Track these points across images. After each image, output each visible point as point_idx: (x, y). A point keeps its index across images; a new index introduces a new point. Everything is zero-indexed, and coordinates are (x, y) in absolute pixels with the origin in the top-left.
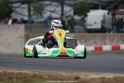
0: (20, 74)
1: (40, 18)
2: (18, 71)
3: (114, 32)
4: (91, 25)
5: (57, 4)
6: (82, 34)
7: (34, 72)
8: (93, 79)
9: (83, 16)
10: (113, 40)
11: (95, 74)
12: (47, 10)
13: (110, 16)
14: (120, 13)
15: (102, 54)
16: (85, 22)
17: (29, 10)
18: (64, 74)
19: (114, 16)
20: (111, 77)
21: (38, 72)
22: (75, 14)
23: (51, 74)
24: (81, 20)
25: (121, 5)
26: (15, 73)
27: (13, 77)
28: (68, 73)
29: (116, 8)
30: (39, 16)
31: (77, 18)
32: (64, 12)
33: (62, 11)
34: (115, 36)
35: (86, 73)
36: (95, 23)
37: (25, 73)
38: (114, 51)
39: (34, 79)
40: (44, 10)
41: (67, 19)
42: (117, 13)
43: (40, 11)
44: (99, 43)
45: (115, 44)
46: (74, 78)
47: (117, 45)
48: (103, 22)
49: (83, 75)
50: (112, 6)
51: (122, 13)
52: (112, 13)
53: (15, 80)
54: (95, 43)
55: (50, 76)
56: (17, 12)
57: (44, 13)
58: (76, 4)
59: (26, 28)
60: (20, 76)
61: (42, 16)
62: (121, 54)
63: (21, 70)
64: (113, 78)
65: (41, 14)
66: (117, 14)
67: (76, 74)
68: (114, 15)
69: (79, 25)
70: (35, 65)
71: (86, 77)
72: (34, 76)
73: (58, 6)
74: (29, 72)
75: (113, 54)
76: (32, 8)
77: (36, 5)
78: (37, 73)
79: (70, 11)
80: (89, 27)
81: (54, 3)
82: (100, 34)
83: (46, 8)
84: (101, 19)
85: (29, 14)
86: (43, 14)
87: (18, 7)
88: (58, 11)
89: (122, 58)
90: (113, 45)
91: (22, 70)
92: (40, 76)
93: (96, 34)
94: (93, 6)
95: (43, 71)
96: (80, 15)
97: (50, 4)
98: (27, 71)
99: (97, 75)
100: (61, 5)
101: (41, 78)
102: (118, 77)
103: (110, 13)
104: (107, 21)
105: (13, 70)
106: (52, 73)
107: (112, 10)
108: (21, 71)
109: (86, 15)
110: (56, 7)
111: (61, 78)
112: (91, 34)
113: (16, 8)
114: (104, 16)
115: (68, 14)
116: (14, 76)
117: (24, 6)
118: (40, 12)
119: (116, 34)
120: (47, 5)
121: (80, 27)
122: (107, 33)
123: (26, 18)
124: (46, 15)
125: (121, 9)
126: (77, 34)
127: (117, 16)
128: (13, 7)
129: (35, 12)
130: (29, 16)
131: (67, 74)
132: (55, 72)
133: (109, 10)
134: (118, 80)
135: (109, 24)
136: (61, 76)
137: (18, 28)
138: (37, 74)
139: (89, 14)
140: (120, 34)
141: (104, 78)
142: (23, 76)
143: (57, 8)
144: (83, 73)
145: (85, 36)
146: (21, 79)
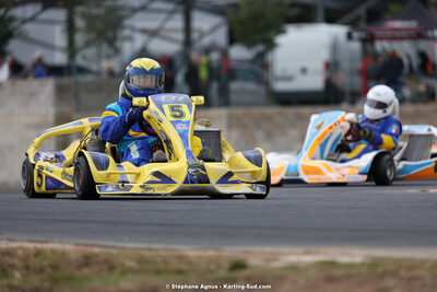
0: (38, 253)
1: (108, 57)
2: (31, 245)
4: (289, 78)
5: (170, 6)
6: (256, 111)
7: (86, 245)
8: (294, 268)
9: (260, 48)
11: (300, 249)
12: (133, 29)
13: (356, 46)
14: (389, 34)
16: (266, 66)
17: (71, 29)
18: (191, 251)
19: (369, 47)
20: (359, 259)
21: (99, 247)
22: (232, 40)
23: (146, 253)
24: (253, 61)
26: (20, 252)
27: (13, 267)
28: (206, 249)
29: (375, 16)
30: (105, 49)
31: (239, 53)
32: (195, 35)
33: (188, 29)
35: (268, 249)
36: (304, 71)
37: (52, 251)
39: (86, 271)
40: (122, 28)
41: (204, 60)
42: (378, 33)
43: (107, 31)
46: (226, 265)
48: (331, 66)
49: (258, 255)
50: (361, 11)
51: (398, 34)
52: (363, 35)
53: (18, 275)
55: (141, 260)
56: (25, 38)
58: (235, 6)
59: (60, 91)
60: (35, 262)
61: (117, 51)
63: (41, 242)
64: (363, 264)
65: (112, 42)
66: (381, 39)
67: (233, 251)
68: (368, 40)
69: (246, 79)
70: (90, 222)
71: (268, 260)
72: (87, 261)
73: (172, 13)
74: (68, 247)
76: (80, 23)
77: (95, 11)
78: (96, 250)
79: (214, 29)
80: (281, 86)
81: (158, 5)
83: (128, 22)
84: (325, 55)
85: (71, 42)
86: (118, 44)
87: (32, 19)
88: (174, 30)
91: (44, 239)
92: (106, 261)
93: (307, 110)
94: (295, 12)
95: (119, 244)
96: (249, 45)
97: (143, 8)
99: (308, 253)
100: (181, 8)
101: (111, 268)
102: (383, 259)
103: (356, 35)
104: (345, 65)
105: (14, 240)
106: (150, 249)
107: (363, 25)
108: (39, 246)
109: (271, 45)
110: (163, 16)
111: (182, 266)
112: (290, 111)
113: (24, 21)
114: (335, 47)
115: (207, 40)
116: (16, 261)
118: (110, 34)
120: (134, 11)
121: (251, 86)
122: (345, 106)
123: (60, 58)
124: (131, 47)
125: (394, 19)
126: (238, 111)
127: (380, 46)
128: (12, 19)
129: (93, 35)
130: (71, 49)
131: (201, 253)
132: (160, 246)
133: (353, 24)
134: (380, 270)
135: (352, 73)
136: (181, 258)
137: (32, 95)
138: (97, 255)
139: (281, 40)
141: (333, 264)
142: (46, 263)
143: (167, 20)
144: (257, 249)
145: (269, 119)
146: (41, 271)
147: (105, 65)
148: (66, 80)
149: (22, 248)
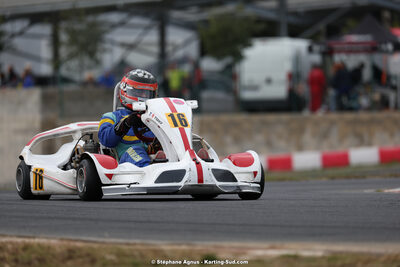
0: (26, 247)
1: (90, 68)
2: (19, 240)
3: (329, 110)
4: (255, 88)
5: (145, 22)
6: (225, 118)
7: (71, 240)
9: (228, 60)
10: (325, 136)
11: (266, 245)
12: (113, 43)
13: (316, 58)
14: (346, 47)
15: (291, 180)
16: (234, 77)
17: (55, 43)
19: (328, 60)
20: (319, 254)
21: (82, 242)
22: (203, 53)
23: (125, 248)
24: (222, 72)
25: (351, 23)
26: (10, 246)
27: (3, 260)
28: (180, 244)
29: (334, 31)
30: (87, 61)
31: (210, 65)
32: (169, 49)
33: (162, 43)
34: (332, 123)
35: (236, 244)
36: (269, 81)
37: (39, 245)
38: (331, 172)
39: (70, 264)
40: (103, 42)
42: (337, 46)
43: (89, 44)
44: (282, 144)
45: (334, 147)
47: (339, 150)
48: (293, 77)
49: (227, 250)
50: (321, 26)
51: (355, 47)
52: (323, 48)
54: (269, 144)
55: (120, 254)
56: (14, 51)
57: (105, 51)
58: (206, 22)
59: (46, 100)
60: (24, 256)
61: (98, 63)
62: (353, 181)
63: (29, 237)
64: (323, 258)
65: (92, 54)
66: (340, 51)
67: (204, 245)
68: (328, 53)
70: (74, 219)
71: (237, 254)
72: (71, 254)
73: (147, 28)
74: (54, 242)
75: (324, 180)
76: (64, 37)
77: (78, 26)
78: (79, 244)
79: (187, 43)
80: (248, 95)
81: (136, 20)
82: (285, 117)
83: (109, 36)
84: (288, 67)
85: (56, 54)
86: (98, 55)
87: (21, 33)
88: (150, 44)
89: (353, 192)
90: (328, 150)
91: (32, 235)
92: (88, 255)
93: (271, 117)
94: (261, 27)
95: (101, 240)
96: (218, 56)
97: (122, 24)
98: (47, 238)
99: (273, 248)
100: (157, 23)
101: (93, 261)
102: (341, 253)
103: (316, 48)
105: (4, 236)
106: (128, 244)
107: (323, 39)
108: (27, 240)
109: (239, 57)
110: (140, 31)
112: (256, 118)
113: (13, 35)
114: (297, 59)
115: (180, 54)
116: (6, 255)
117: (38, 29)
118: (91, 48)
119: (334, 116)
120: (114, 26)
121: (220, 95)
122: (306, 113)
123: (45, 70)
124: (110, 58)
125: (350, 33)
126: (208, 118)
127: (338, 58)
128: (2, 34)
129: (74, 49)
130: (56, 61)
131: (176, 247)
132: (138, 241)
133: (314, 38)
134: (339, 263)
137: (20, 103)
138: (80, 249)
139: (249, 53)
140: (349, 116)
141: (296, 257)
142: (33, 256)
143: (144, 34)
144: (226, 244)
146: (29, 263)
147: (87, 75)
148: (51, 90)
149: (11, 243)
